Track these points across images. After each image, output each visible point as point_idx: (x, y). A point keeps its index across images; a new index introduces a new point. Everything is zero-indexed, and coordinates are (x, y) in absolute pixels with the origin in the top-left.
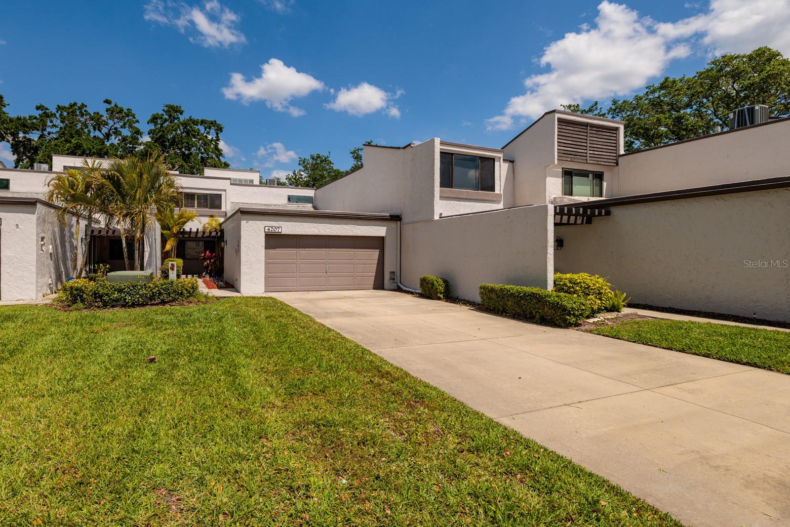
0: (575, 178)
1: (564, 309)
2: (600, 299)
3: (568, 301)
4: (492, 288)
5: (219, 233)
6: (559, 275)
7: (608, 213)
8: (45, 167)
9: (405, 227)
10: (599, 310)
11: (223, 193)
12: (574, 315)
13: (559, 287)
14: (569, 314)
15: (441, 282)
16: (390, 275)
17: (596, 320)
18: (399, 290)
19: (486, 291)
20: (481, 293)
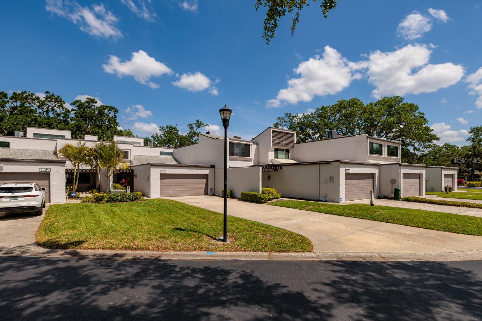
0: (279, 152)
1: (261, 198)
2: (273, 195)
3: (263, 196)
4: (244, 193)
5: (131, 171)
6: (264, 188)
7: (281, 168)
8: (22, 133)
9: (216, 170)
10: (273, 199)
11: (129, 151)
12: (264, 200)
13: (263, 192)
14: (263, 200)
15: (229, 192)
16: (211, 190)
17: (271, 201)
18: (214, 195)
19: (243, 194)
20: (241, 195)
